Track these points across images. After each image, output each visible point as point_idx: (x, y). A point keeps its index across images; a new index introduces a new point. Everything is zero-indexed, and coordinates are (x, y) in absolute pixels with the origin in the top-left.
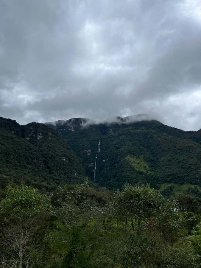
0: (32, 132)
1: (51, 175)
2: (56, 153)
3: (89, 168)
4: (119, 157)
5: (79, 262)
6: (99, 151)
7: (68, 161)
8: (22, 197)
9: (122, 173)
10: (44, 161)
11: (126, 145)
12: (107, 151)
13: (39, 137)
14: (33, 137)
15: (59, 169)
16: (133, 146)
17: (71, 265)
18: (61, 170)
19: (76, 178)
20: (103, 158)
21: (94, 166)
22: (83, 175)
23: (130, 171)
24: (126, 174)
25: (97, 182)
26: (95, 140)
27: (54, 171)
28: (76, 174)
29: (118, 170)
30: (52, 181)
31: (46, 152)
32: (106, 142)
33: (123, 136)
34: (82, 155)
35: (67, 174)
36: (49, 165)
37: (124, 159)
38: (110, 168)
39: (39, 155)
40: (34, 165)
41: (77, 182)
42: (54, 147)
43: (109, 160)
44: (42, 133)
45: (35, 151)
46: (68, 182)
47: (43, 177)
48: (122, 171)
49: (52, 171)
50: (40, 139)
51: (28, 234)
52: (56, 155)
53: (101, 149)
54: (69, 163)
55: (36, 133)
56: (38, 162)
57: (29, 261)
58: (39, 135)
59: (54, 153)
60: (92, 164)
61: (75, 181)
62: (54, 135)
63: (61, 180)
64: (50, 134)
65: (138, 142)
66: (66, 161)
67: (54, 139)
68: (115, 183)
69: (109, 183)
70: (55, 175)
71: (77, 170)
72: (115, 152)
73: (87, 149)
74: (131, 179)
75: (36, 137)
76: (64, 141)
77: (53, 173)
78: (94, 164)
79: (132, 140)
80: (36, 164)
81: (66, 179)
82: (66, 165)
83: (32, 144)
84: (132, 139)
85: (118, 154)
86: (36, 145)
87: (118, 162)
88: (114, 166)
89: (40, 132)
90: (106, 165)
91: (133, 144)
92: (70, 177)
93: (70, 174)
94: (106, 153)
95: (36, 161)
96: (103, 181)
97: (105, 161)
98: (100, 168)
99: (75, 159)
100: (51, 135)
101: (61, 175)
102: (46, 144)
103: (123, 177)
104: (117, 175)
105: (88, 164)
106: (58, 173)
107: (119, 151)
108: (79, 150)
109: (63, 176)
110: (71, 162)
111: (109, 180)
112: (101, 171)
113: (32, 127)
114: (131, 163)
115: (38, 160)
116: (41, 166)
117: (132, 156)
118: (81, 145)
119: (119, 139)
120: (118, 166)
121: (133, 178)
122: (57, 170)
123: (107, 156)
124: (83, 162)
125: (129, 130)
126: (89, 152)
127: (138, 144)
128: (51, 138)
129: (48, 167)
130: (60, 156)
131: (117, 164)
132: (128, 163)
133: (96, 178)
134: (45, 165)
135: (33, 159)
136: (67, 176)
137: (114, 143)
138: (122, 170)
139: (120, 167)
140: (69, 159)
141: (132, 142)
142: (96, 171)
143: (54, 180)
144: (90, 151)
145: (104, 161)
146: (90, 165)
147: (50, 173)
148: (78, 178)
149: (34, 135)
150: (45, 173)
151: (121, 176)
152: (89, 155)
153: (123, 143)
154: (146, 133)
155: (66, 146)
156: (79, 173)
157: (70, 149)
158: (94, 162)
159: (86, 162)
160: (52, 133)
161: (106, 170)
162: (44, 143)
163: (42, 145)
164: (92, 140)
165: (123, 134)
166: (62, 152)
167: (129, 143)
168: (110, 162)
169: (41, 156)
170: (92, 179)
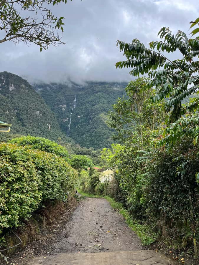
0: (4, 83)
1: (24, 127)
2: (30, 106)
3: (65, 122)
4: (93, 114)
6: (75, 107)
7: (41, 115)
9: (95, 129)
10: (17, 113)
11: (101, 102)
12: (83, 107)
13: (11, 88)
14: (5, 88)
15: (32, 122)
16: (108, 104)
18: (35, 123)
19: (50, 132)
20: (78, 114)
22: (57, 129)
23: (103, 128)
24: (99, 130)
25: (71, 136)
26: (71, 96)
27: (27, 124)
28: (49, 128)
29: (92, 127)
30: (24, 133)
31: (19, 104)
32: (82, 98)
33: (99, 93)
34: (57, 110)
35: (41, 128)
36: (22, 117)
37: (98, 116)
38: (84, 124)
39: (11, 107)
40: (6, 117)
41: (50, 135)
42: (27, 100)
43: (83, 116)
44: (14, 84)
45: (7, 103)
46: (41, 135)
47: (15, 129)
48: (96, 128)
49: (25, 124)
50: (13, 90)
52: (29, 108)
53: (77, 105)
54: (43, 117)
55: (8, 84)
56: (10, 114)
58: (11, 86)
59: (27, 106)
60: (67, 119)
61: (48, 134)
62: (27, 87)
63: (34, 132)
64: (23, 86)
65: (113, 100)
66: (39, 115)
67: (27, 91)
68: (88, 138)
69: (82, 138)
70: (27, 128)
71: (51, 124)
72: (91, 109)
73: (62, 105)
74: (103, 135)
75: (8, 88)
76: (37, 94)
77: (25, 126)
78: (69, 120)
79: (107, 98)
80: (8, 116)
81: (39, 132)
82: (39, 119)
83: (4, 95)
84: (108, 96)
85: (94, 111)
86: (8, 97)
87: (92, 119)
88: (88, 122)
89: (12, 83)
90: (80, 121)
91: (108, 102)
92: (44, 130)
93: (43, 127)
94: (82, 109)
95: (8, 113)
96: (76, 136)
97: (80, 118)
98: (75, 124)
99: (49, 113)
100: (24, 87)
101: (34, 128)
102: (19, 96)
103: (96, 133)
104: (91, 131)
105: (63, 118)
106: (31, 126)
107: (95, 108)
108: (54, 105)
109: (36, 129)
110: (44, 116)
111: (83, 135)
112: (76, 127)
113: (4, 78)
114: (105, 120)
115: (10, 112)
116: (13, 118)
117: (107, 113)
118: (56, 99)
119: (95, 96)
120: (91, 123)
121: (105, 135)
122: (30, 123)
123: (82, 113)
124: (58, 117)
125: (106, 87)
126: (64, 107)
127: (113, 102)
128: (24, 90)
129: (21, 120)
130: (34, 109)
131: (92, 121)
132: (101, 120)
133: (70, 132)
134: (17, 117)
135: (4, 111)
136: (41, 129)
137: (90, 100)
138: (96, 126)
139: (94, 124)
140: (43, 113)
141: (107, 99)
142: (70, 127)
143: (26, 133)
144: (66, 106)
145: (79, 117)
146: (65, 120)
147: (23, 126)
148: (51, 131)
149: (6, 86)
150: (17, 125)
151: (94, 132)
152: (64, 110)
153: (98, 100)
154: (122, 92)
155: (39, 99)
156: (53, 127)
157: (44, 103)
158: (69, 118)
159: (61, 117)
160: (26, 85)
161: (81, 126)
162: (16, 95)
163: (14, 97)
164: (68, 96)
165: (99, 91)
166: (35, 105)
167: (105, 100)
168: (85, 118)
169: (13, 108)
170: (67, 134)
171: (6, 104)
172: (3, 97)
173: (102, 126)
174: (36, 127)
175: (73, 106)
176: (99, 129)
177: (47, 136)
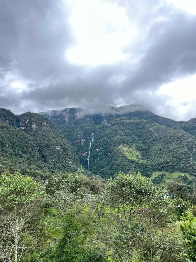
0: (27, 122)
1: (46, 163)
2: (51, 142)
3: (83, 156)
4: (112, 146)
5: (73, 247)
6: (93, 141)
7: (62, 150)
8: (16, 185)
9: (115, 162)
10: (39, 150)
11: (118, 134)
12: (101, 140)
13: (34, 126)
14: (28, 126)
15: (53, 157)
16: (126, 136)
17: (65, 250)
18: (56, 159)
19: (70, 167)
20: (96, 147)
21: (88, 155)
22: (77, 164)
23: (123, 160)
24: (119, 163)
25: (90, 170)
26: (89, 130)
27: (49, 160)
28: (70, 163)
29: (111, 159)
30: (47, 169)
31: (41, 141)
32: (99, 131)
33: (116, 126)
34: (76, 144)
35: (62, 163)
36: (44, 154)
37: (117, 149)
38: (103, 157)
39: (34, 145)
40: (29, 154)
41: (71, 170)
42: (48, 136)
43: (102, 149)
44: (36, 123)
45: (30, 140)
46: (62, 170)
47: (38, 165)
48: (115, 160)
49: (47, 160)
50: (35, 128)
51: (23, 221)
52: (51, 144)
53: (95, 139)
54: (64, 152)
55: (30, 123)
56: (33, 151)
57: (25, 247)
58: (34, 125)
59: (48, 142)
60: (86, 153)
61: (69, 169)
62: (48, 125)
63: (56, 168)
64: (45, 123)
65: (130, 132)
66: (60, 150)
67: (48, 128)
68: (108, 171)
69: (102, 171)
70: (49, 164)
71: (71, 159)
72: (109, 141)
73: (81, 139)
74: (123, 168)
75: (31, 127)
76: (58, 131)
77: (47, 162)
78: (88, 153)
79: (125, 130)
80: (31, 153)
81: (60, 167)
82: (60, 155)
83: (27, 133)
84: (125, 128)
85: (112, 143)
86: (31, 135)
87: (111, 151)
88: (107, 155)
89: (34, 122)
90: (99, 154)
91: (126, 133)
92: (65, 165)
93: (64, 163)
94: (100, 142)
95: (31, 150)
96: (96, 169)
97: (99, 151)
98: (94, 157)
99: (69, 148)
100: (45, 125)
102: (41, 133)
103: (116, 165)
104: (110, 164)
105: (82, 153)
106: (52, 161)
107: (112, 140)
108: (73, 139)
110: (65, 151)
111: (102, 169)
112: (95, 160)
113: (27, 117)
114: (124, 152)
115: (33, 149)
116: (36, 155)
117: (125, 145)
118: (75, 134)
119: (112, 128)
120: (110, 155)
121: (126, 167)
122: (52, 159)
123: (101, 145)
124: (77, 151)
125: (122, 120)
126: (83, 141)
127: (130, 133)
128: (46, 127)
129: (43, 156)
130: (55, 145)
131: (111, 153)
132: (120, 152)
133: (89, 166)
134: (40, 153)
135: (28, 148)
136: (62, 164)
137: (107, 132)
138: (115, 158)
139: (113, 156)
140: (64, 149)
141: (124, 131)
142: (90, 160)
143: (49, 169)
144: (84, 140)
145: (97, 150)
146: (84, 154)
147: (45, 162)
148: (72, 166)
149: (29, 125)
150: (40, 162)
151: (113, 165)
152: (83, 144)
153: (116, 132)
154: (138, 123)
155: (60, 135)
156: (73, 162)
157: (64, 138)
158: (88, 151)
159: (80, 151)
160: (47, 123)
161: (100, 159)
162: (38, 132)
163: (36, 135)
164: (86, 130)
165: (116, 124)
166: (56, 141)
167: (122, 132)
168: (104, 150)
169: (36, 145)
170: (86, 168)
171: (29, 142)
172: (27, 135)
173: (121, 158)
174: (57, 163)
175: (92, 140)
176: (119, 161)
177: (68, 171)
